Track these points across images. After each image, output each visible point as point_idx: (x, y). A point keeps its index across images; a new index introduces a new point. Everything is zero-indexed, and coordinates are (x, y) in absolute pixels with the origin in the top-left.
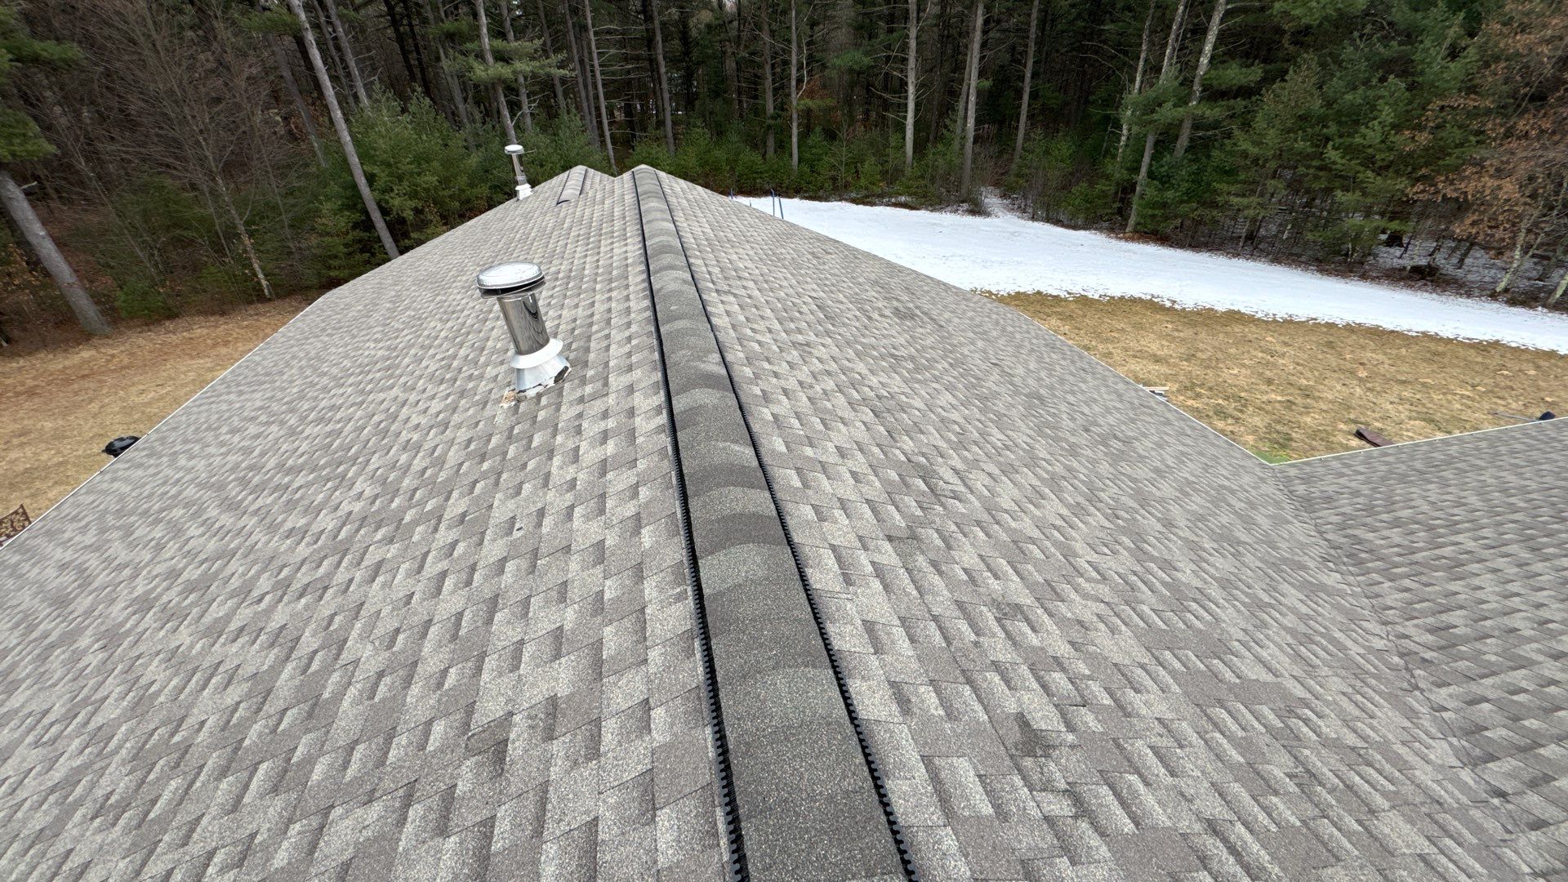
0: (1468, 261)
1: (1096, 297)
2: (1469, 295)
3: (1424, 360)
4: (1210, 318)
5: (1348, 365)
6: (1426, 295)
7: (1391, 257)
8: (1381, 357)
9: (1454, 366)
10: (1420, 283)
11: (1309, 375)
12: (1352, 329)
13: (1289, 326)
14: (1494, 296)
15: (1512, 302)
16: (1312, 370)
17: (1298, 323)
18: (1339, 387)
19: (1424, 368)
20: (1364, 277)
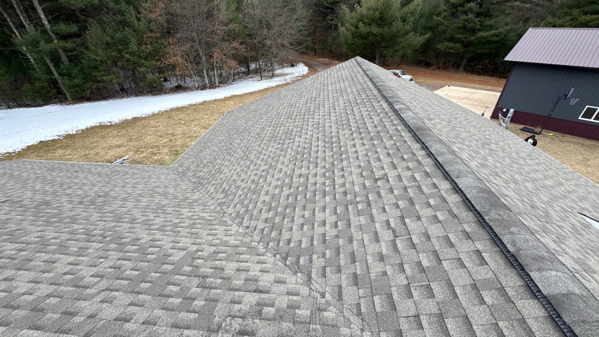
0: (186, 81)
1: (75, 132)
2: (193, 91)
3: (194, 112)
4: (128, 123)
5: (178, 121)
6: (183, 93)
7: (168, 85)
8: (184, 116)
9: (201, 111)
10: (180, 90)
11: (170, 129)
12: (172, 110)
13: (154, 116)
14: (197, 89)
15: (202, 89)
16: (170, 127)
17: (157, 114)
18: (180, 129)
19: (195, 114)
20: (165, 93)
